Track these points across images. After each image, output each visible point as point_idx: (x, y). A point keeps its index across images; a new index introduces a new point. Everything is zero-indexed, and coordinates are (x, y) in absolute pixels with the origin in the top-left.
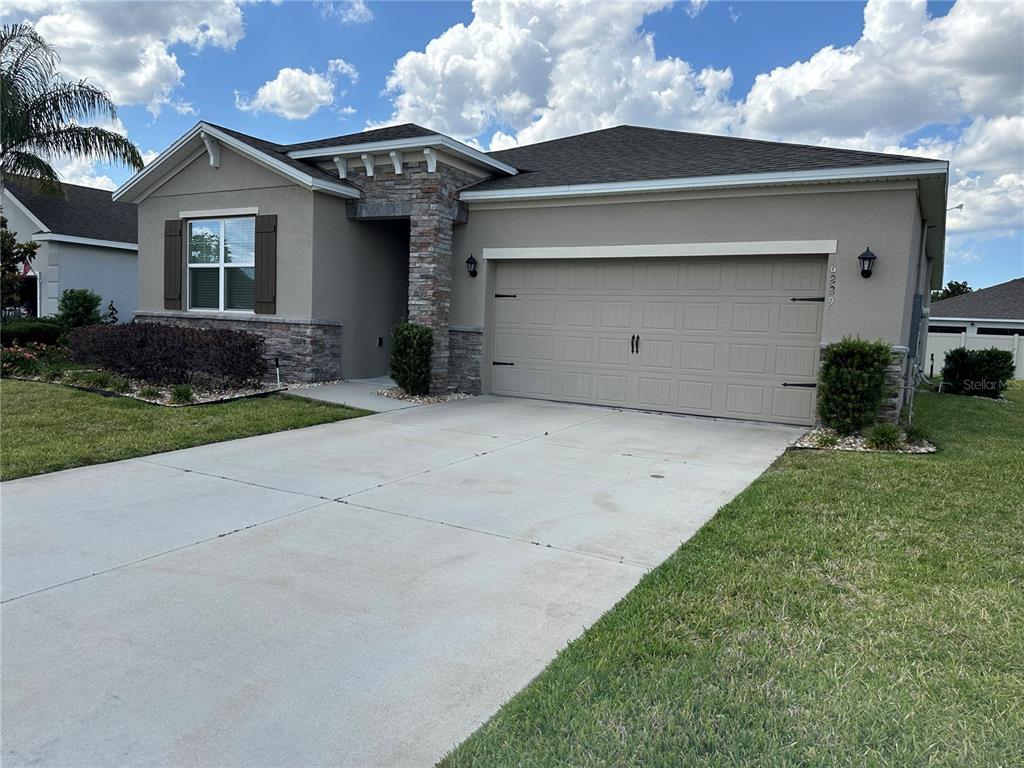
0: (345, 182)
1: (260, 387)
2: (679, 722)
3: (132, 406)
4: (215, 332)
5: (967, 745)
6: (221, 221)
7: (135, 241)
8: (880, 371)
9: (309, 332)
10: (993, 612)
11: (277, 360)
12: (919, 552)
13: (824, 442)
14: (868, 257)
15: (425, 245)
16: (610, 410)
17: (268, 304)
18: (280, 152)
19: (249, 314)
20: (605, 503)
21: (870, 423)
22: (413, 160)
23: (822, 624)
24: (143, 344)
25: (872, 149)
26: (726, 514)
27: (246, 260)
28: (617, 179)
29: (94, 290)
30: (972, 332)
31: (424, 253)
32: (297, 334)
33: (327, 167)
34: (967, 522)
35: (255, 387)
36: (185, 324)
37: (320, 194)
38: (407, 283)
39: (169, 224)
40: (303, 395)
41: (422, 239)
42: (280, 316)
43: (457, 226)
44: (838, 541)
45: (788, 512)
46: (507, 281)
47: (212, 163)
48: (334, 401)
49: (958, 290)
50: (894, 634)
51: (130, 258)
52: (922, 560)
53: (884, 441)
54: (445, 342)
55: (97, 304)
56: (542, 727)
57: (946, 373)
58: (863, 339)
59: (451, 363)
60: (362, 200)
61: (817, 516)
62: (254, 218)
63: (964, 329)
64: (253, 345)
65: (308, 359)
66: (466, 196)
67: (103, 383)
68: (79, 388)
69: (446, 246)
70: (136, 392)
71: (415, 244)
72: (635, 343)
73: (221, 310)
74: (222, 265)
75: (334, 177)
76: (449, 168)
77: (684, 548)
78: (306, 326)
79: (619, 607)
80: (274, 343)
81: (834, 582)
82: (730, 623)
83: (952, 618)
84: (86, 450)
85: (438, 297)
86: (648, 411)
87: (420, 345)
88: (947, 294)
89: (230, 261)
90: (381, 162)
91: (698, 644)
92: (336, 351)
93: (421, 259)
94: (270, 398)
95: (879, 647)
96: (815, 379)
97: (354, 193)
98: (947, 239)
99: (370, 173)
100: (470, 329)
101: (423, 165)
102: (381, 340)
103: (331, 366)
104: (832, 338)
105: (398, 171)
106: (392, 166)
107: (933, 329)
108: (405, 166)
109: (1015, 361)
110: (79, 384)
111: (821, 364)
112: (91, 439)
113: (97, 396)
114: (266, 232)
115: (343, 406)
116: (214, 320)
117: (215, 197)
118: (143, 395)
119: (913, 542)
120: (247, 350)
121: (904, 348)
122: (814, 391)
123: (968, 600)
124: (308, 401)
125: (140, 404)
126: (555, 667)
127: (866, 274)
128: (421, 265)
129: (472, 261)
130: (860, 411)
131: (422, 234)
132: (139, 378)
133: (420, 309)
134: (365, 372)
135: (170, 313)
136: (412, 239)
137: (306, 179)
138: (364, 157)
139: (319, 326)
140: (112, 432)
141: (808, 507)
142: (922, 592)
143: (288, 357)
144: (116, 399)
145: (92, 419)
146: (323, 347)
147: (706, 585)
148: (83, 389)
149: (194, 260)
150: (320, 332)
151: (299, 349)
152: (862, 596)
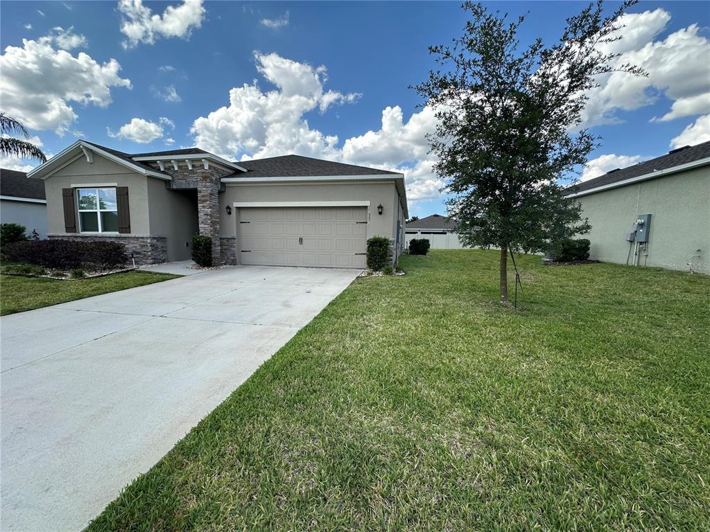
0: (163, 172)
1: (124, 268)
2: (305, 384)
3: (46, 282)
4: (96, 242)
5: (403, 372)
6: (97, 189)
7: (45, 199)
8: (386, 248)
9: (149, 241)
10: (415, 326)
11: (132, 255)
12: (395, 309)
13: (369, 274)
14: (380, 207)
15: (205, 201)
16: (292, 268)
17: (126, 228)
18: (129, 158)
19: (116, 233)
20: (286, 305)
21: (384, 266)
22: (197, 164)
23: (361, 339)
24: (53, 250)
25: (388, 170)
26: (332, 304)
27: (112, 208)
28: (289, 175)
29: (19, 223)
30: (419, 233)
31: (205, 204)
32: (143, 242)
33: (154, 165)
34: (411, 297)
35: (121, 268)
36: (79, 240)
37: (149, 177)
38: (198, 218)
39: (64, 190)
40: (147, 270)
41: (204, 198)
42: (132, 235)
43: (221, 193)
44: (369, 309)
45: (355, 300)
46: (245, 216)
47: (88, 160)
48: (163, 272)
49: (415, 219)
50: (384, 338)
51: (43, 207)
52: (396, 312)
53: (388, 272)
54: (218, 243)
55: (23, 231)
56: (249, 397)
57: (410, 247)
58: (380, 236)
59: (222, 252)
60: (173, 181)
61: (363, 301)
62: (115, 189)
63: (417, 233)
64: (119, 248)
65: (149, 253)
66: (224, 180)
67: (27, 271)
68: (11, 275)
69: (215, 201)
70: (49, 274)
71: (200, 200)
72: (301, 240)
73: (100, 232)
74: (99, 211)
75: (158, 170)
76: (215, 168)
77: (315, 318)
78: (147, 238)
79: (287, 345)
80: (130, 247)
81: (367, 323)
82: (328, 343)
83: (403, 330)
84: (13, 306)
85: (213, 224)
86: (307, 267)
87: (205, 244)
88: (412, 221)
89: (105, 208)
90: (181, 164)
91: (315, 353)
92: (164, 249)
93: (204, 207)
94: (130, 273)
95: (379, 344)
96: (365, 252)
97: (169, 178)
98: (408, 202)
99: (176, 169)
100: (230, 237)
101: (202, 166)
102: (187, 243)
103: (162, 256)
104: (370, 236)
105: (190, 168)
106: (187, 166)
107: (407, 233)
108: (193, 166)
109: (430, 243)
110: (11, 272)
111: (367, 246)
112: (17, 300)
113: (22, 278)
114: (123, 195)
115: (168, 274)
116: (96, 237)
117: (92, 178)
118: (54, 275)
119: (394, 306)
120: (115, 250)
121: (395, 239)
122: (365, 256)
123: (408, 323)
124: (150, 273)
125: (51, 280)
126: (258, 372)
127: (380, 213)
128: (204, 210)
129: (228, 208)
130: (380, 262)
131: (203, 196)
132: (52, 267)
133: (205, 229)
134: (180, 258)
135: (69, 234)
136: (199, 198)
137: (142, 170)
138: (186, 161)
139: (154, 238)
140: (31, 295)
141: (361, 298)
142: (395, 322)
143: (139, 253)
144: (36, 279)
145: (19, 290)
146: (157, 247)
147: (321, 332)
148: (14, 275)
149: (83, 208)
150: (155, 241)
151: (145, 249)
152: (375, 327)
